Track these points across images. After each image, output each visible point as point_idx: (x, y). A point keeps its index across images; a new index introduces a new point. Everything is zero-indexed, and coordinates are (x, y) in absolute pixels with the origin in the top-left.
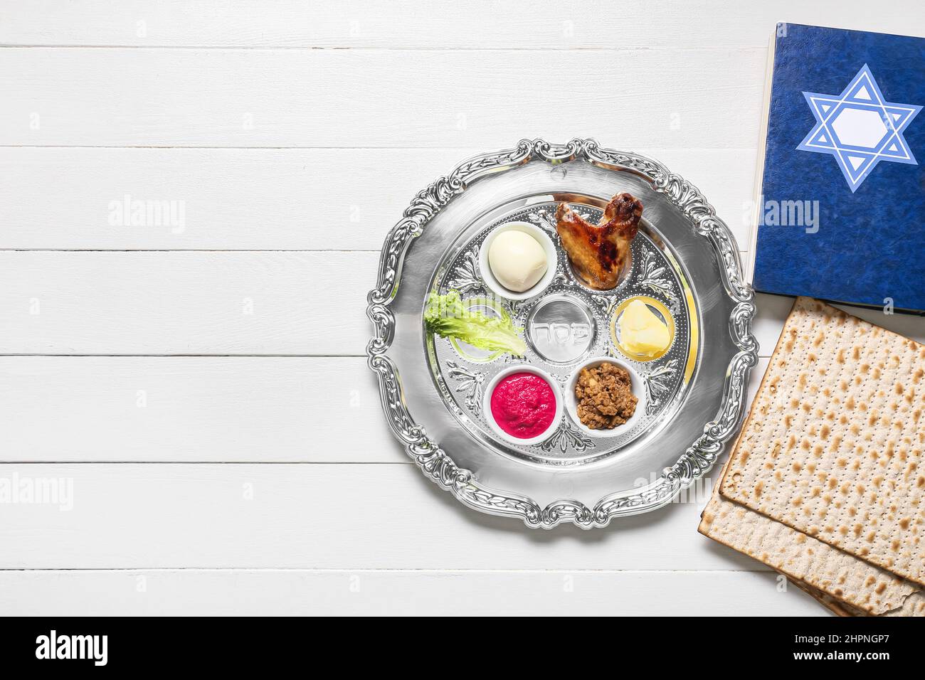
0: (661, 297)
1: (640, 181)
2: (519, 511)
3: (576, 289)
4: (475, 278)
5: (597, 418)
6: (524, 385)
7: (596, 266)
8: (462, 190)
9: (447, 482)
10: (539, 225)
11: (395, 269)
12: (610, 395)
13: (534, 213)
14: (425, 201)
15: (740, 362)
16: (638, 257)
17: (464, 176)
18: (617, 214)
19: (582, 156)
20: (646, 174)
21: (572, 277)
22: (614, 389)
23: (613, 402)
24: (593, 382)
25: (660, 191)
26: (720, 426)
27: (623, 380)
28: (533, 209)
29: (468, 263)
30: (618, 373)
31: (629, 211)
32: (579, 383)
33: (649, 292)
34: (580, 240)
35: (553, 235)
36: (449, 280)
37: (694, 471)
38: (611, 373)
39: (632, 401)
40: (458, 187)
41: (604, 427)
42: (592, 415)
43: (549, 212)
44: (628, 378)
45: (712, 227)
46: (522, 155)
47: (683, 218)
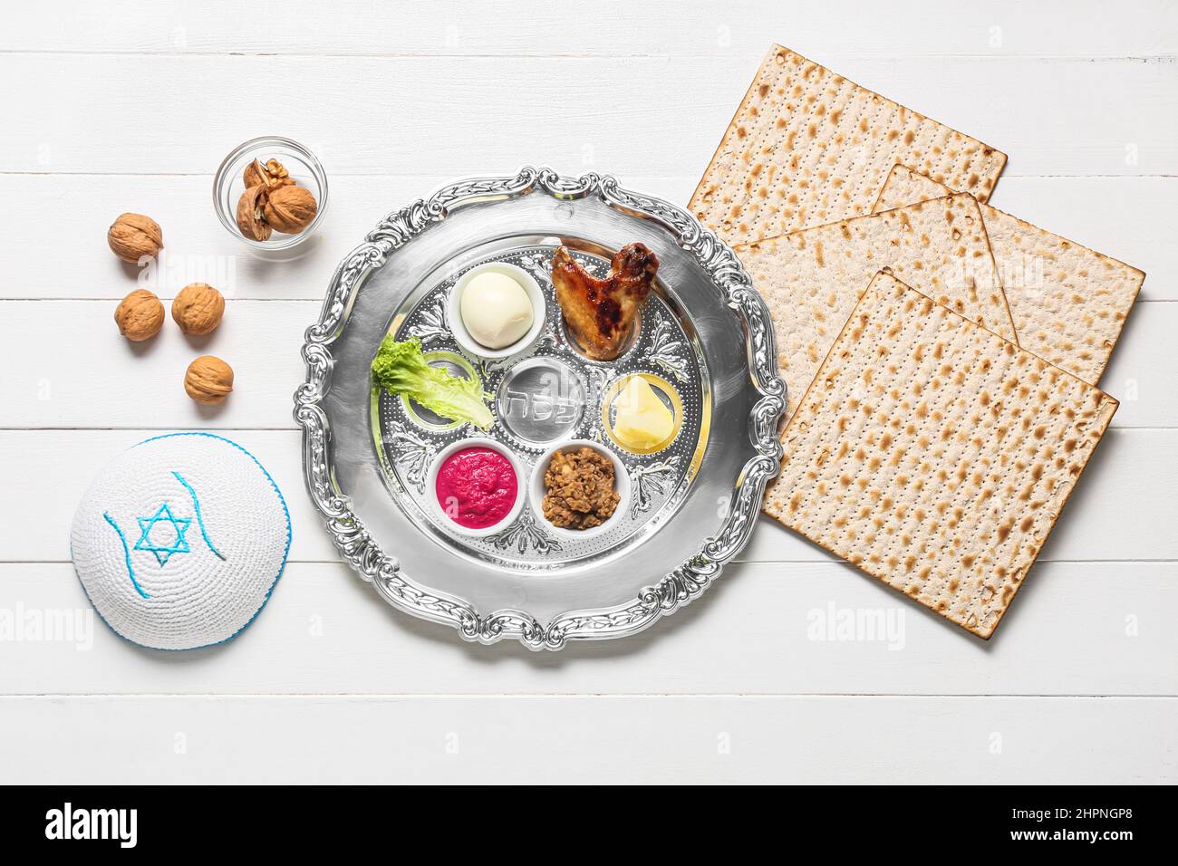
0: (671, 378)
1: (664, 233)
2: (453, 617)
3: (567, 355)
4: (443, 326)
5: (565, 513)
6: (481, 462)
7: (593, 329)
8: (441, 217)
9: (369, 571)
10: (532, 272)
11: (345, 303)
12: (584, 487)
13: (529, 257)
14: (394, 225)
15: (756, 467)
16: (649, 326)
17: (446, 201)
18: (625, 267)
19: (596, 195)
20: (672, 226)
21: (564, 339)
22: (589, 480)
23: (587, 495)
24: (566, 470)
25: (686, 247)
26: (719, 543)
27: (605, 471)
28: (528, 252)
29: (437, 307)
30: (599, 462)
31: (641, 265)
32: (549, 468)
33: (657, 369)
34: (577, 294)
35: (548, 286)
36: (411, 325)
37: (679, 595)
38: (590, 461)
39: (612, 498)
40: (437, 213)
41: (572, 527)
42: (558, 509)
43: (547, 257)
44: (611, 470)
45: (744, 299)
46: (522, 184)
47: (711, 284)
